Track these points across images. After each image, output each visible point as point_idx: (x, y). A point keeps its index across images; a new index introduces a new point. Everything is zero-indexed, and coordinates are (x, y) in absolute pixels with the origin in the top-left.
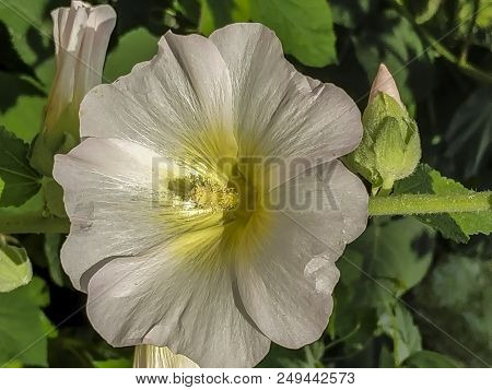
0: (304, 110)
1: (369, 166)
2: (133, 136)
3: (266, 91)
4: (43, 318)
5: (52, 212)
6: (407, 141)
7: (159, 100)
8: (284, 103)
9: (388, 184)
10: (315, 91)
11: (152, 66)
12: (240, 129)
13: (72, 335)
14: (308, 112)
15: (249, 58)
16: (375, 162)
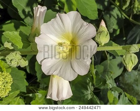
0: (85, 29)
1: (99, 41)
2: (51, 34)
3: (78, 25)
4: (25, 80)
5: (33, 50)
6: (107, 36)
7: (56, 27)
8: (81, 27)
9: (103, 44)
10: (87, 25)
11: (55, 20)
12: (72, 33)
13: (32, 86)
14: (86, 29)
15: (74, 18)
16: (100, 40)
